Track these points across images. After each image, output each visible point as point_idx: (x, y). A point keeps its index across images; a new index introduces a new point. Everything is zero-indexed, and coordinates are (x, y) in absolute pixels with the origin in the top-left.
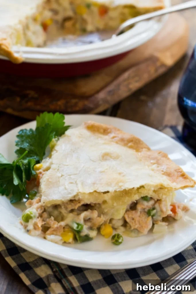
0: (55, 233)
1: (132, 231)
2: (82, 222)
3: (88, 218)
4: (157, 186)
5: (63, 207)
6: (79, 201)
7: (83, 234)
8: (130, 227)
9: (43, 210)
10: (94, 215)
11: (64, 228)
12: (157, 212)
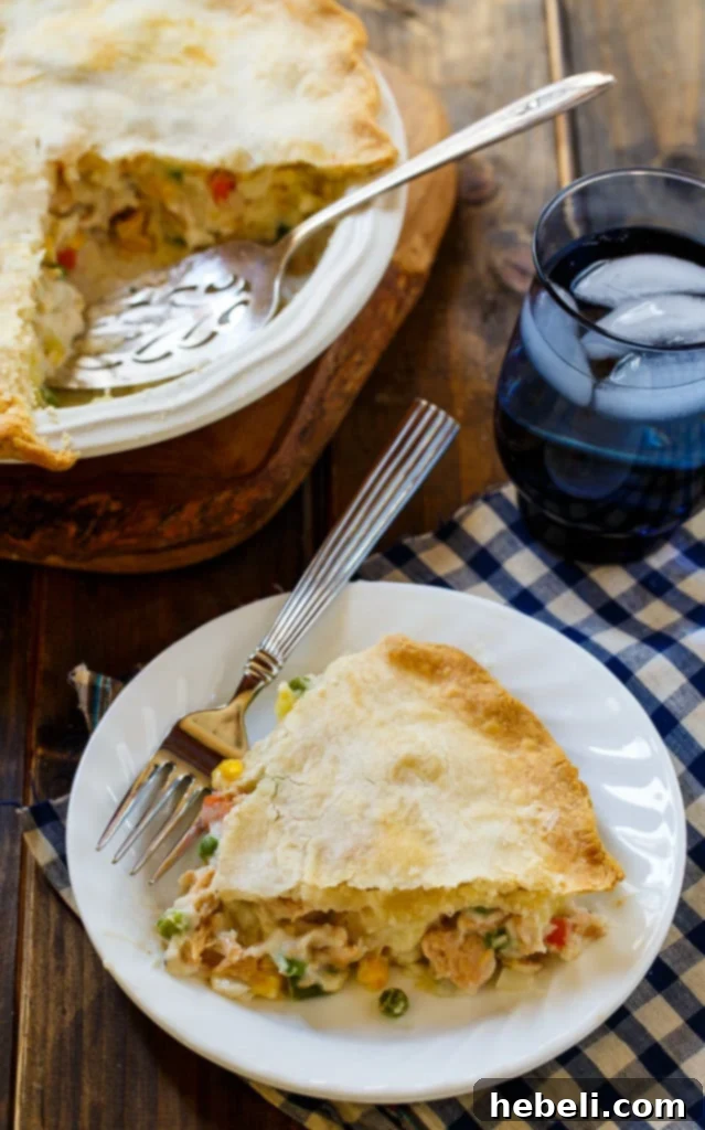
0: (234, 973)
1: (438, 982)
2: (303, 955)
3: (320, 946)
4: (506, 885)
5: (262, 909)
6: (299, 904)
7: (305, 983)
8: (434, 973)
9: (216, 906)
10: (337, 940)
11: (260, 961)
12: (509, 940)
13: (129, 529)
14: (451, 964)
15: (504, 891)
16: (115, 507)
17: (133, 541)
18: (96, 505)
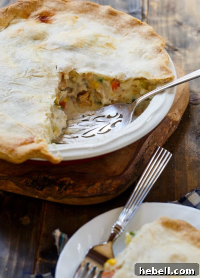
13: (76, 190)
16: (72, 182)
17: (77, 193)
18: (66, 181)
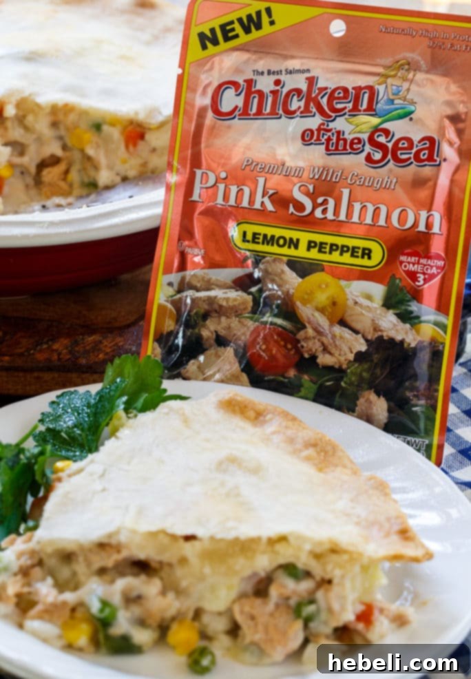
0: (47, 615)
1: (246, 649)
2: (117, 599)
3: (134, 594)
4: (320, 543)
5: (81, 559)
6: (118, 548)
7: (116, 631)
8: (244, 638)
9: (35, 560)
10: (151, 588)
11: (73, 610)
12: (318, 611)
14: (260, 628)
15: (318, 550)
